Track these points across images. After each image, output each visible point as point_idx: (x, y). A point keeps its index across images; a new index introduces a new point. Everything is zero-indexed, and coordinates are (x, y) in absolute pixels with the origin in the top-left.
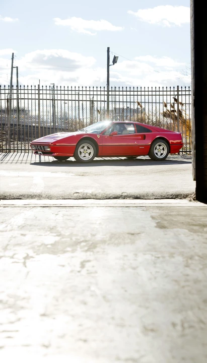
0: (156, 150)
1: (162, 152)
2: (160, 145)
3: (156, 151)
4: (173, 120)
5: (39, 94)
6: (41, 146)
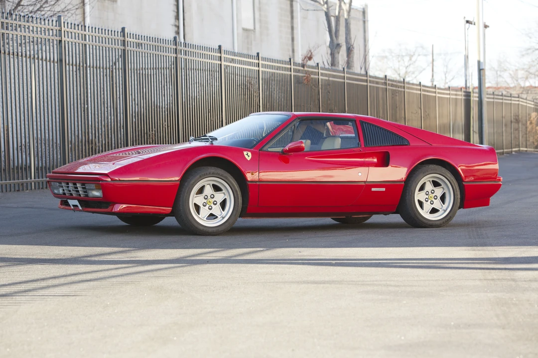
6: (75, 184)
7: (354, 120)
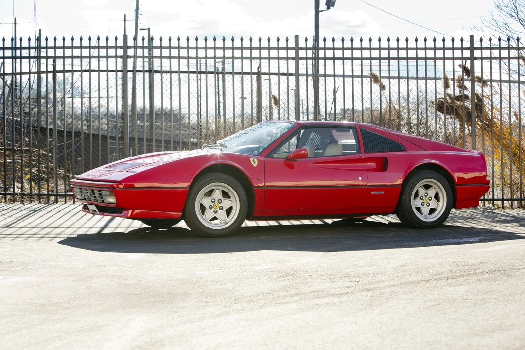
0: (418, 200)
1: (433, 204)
2: (427, 187)
3: (416, 203)
4: (461, 120)
5: (125, 58)
6: (93, 190)
7: (354, 128)
